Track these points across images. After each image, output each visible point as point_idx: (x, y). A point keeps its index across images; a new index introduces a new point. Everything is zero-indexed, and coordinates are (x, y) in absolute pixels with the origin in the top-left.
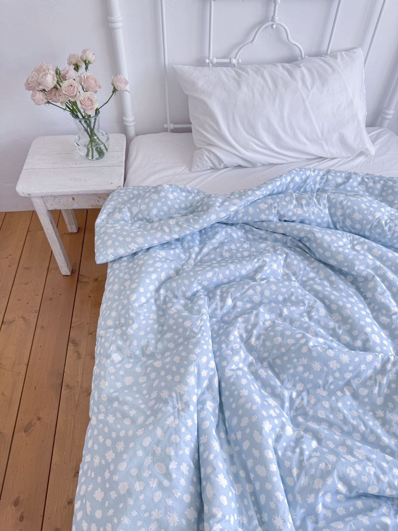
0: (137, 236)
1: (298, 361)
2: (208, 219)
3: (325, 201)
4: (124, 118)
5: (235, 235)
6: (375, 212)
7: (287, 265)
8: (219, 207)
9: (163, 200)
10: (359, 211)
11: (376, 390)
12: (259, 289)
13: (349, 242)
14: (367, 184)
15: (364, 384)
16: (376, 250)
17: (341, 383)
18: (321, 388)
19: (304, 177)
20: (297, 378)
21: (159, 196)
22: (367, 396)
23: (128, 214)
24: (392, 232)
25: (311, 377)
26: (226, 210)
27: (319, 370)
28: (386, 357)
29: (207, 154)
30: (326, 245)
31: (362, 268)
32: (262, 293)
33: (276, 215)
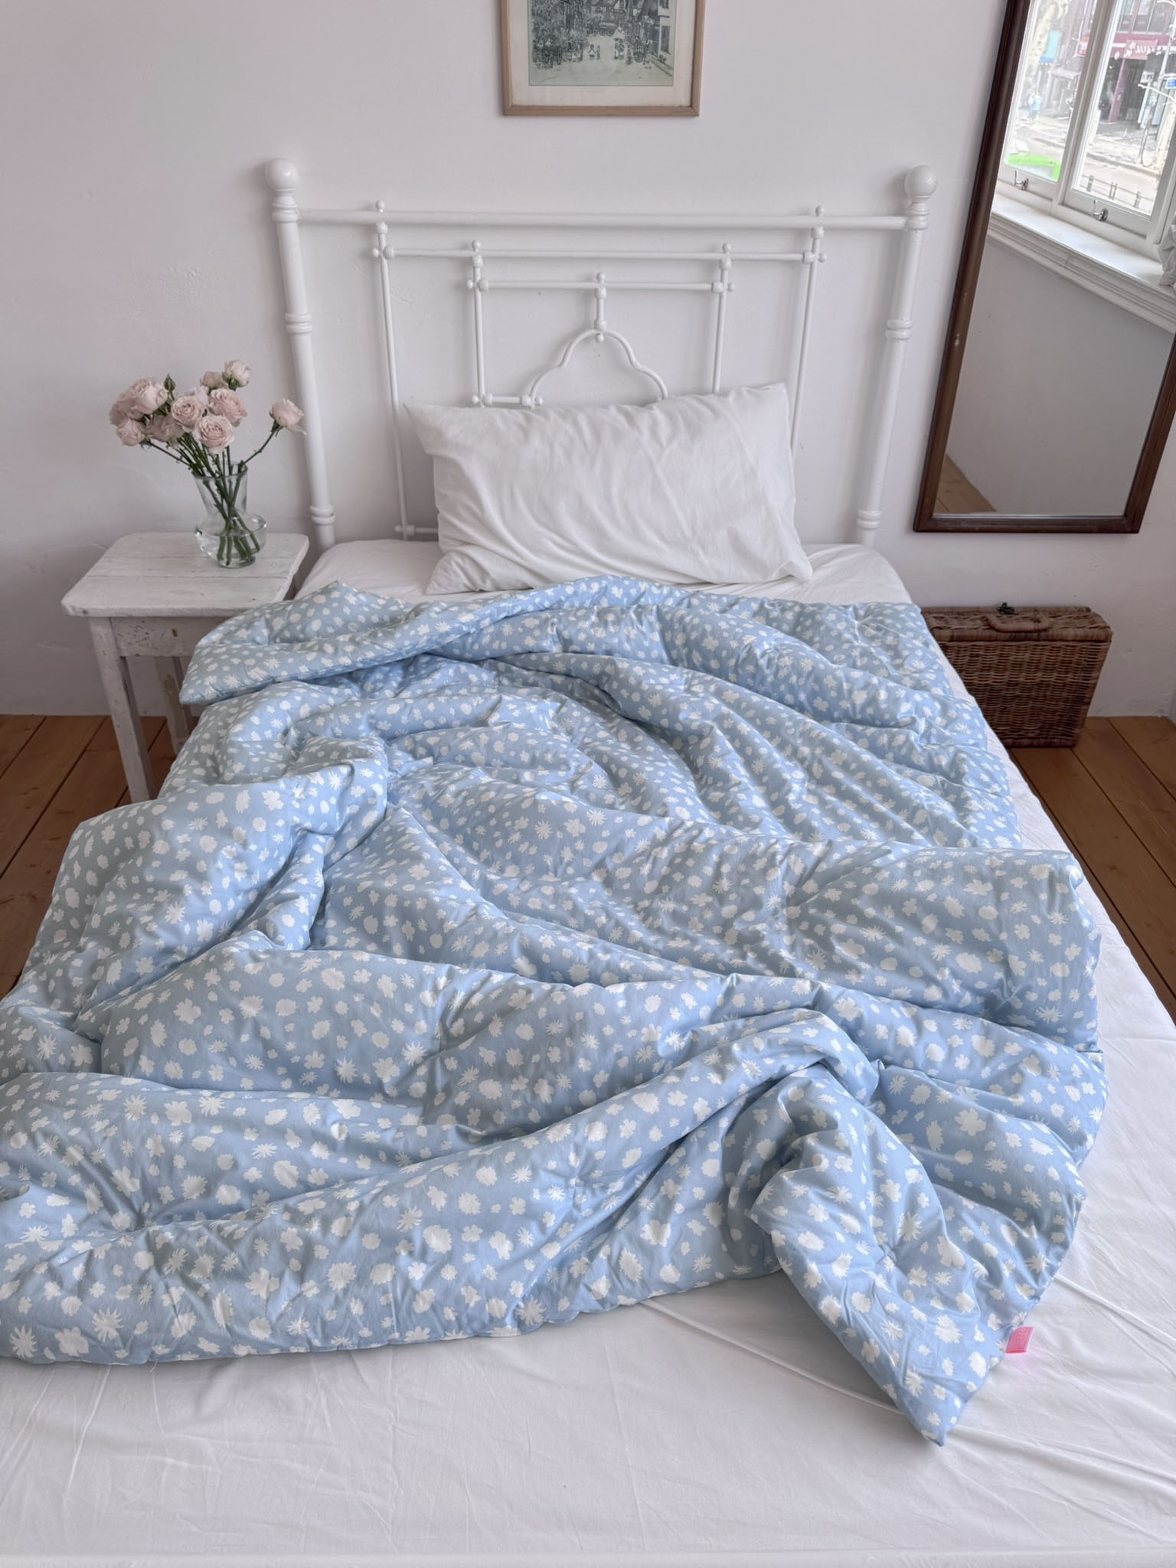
0: (267, 656)
1: (513, 824)
2: (412, 632)
3: (653, 618)
4: (313, 508)
5: (473, 678)
6: (744, 634)
7: (559, 718)
8: (437, 613)
9: (335, 605)
10: (713, 633)
11: (646, 869)
12: (484, 738)
13: (683, 681)
14: (768, 612)
15: (627, 863)
16: (731, 691)
17: (588, 863)
18: (550, 873)
19: (633, 592)
20: (509, 856)
21: (328, 599)
22: (629, 879)
24: (774, 669)
25: (533, 851)
26: (453, 618)
27: (547, 837)
28: (679, 822)
29: (459, 560)
30: (632, 681)
31: (693, 716)
32: (489, 746)
33: (557, 639)
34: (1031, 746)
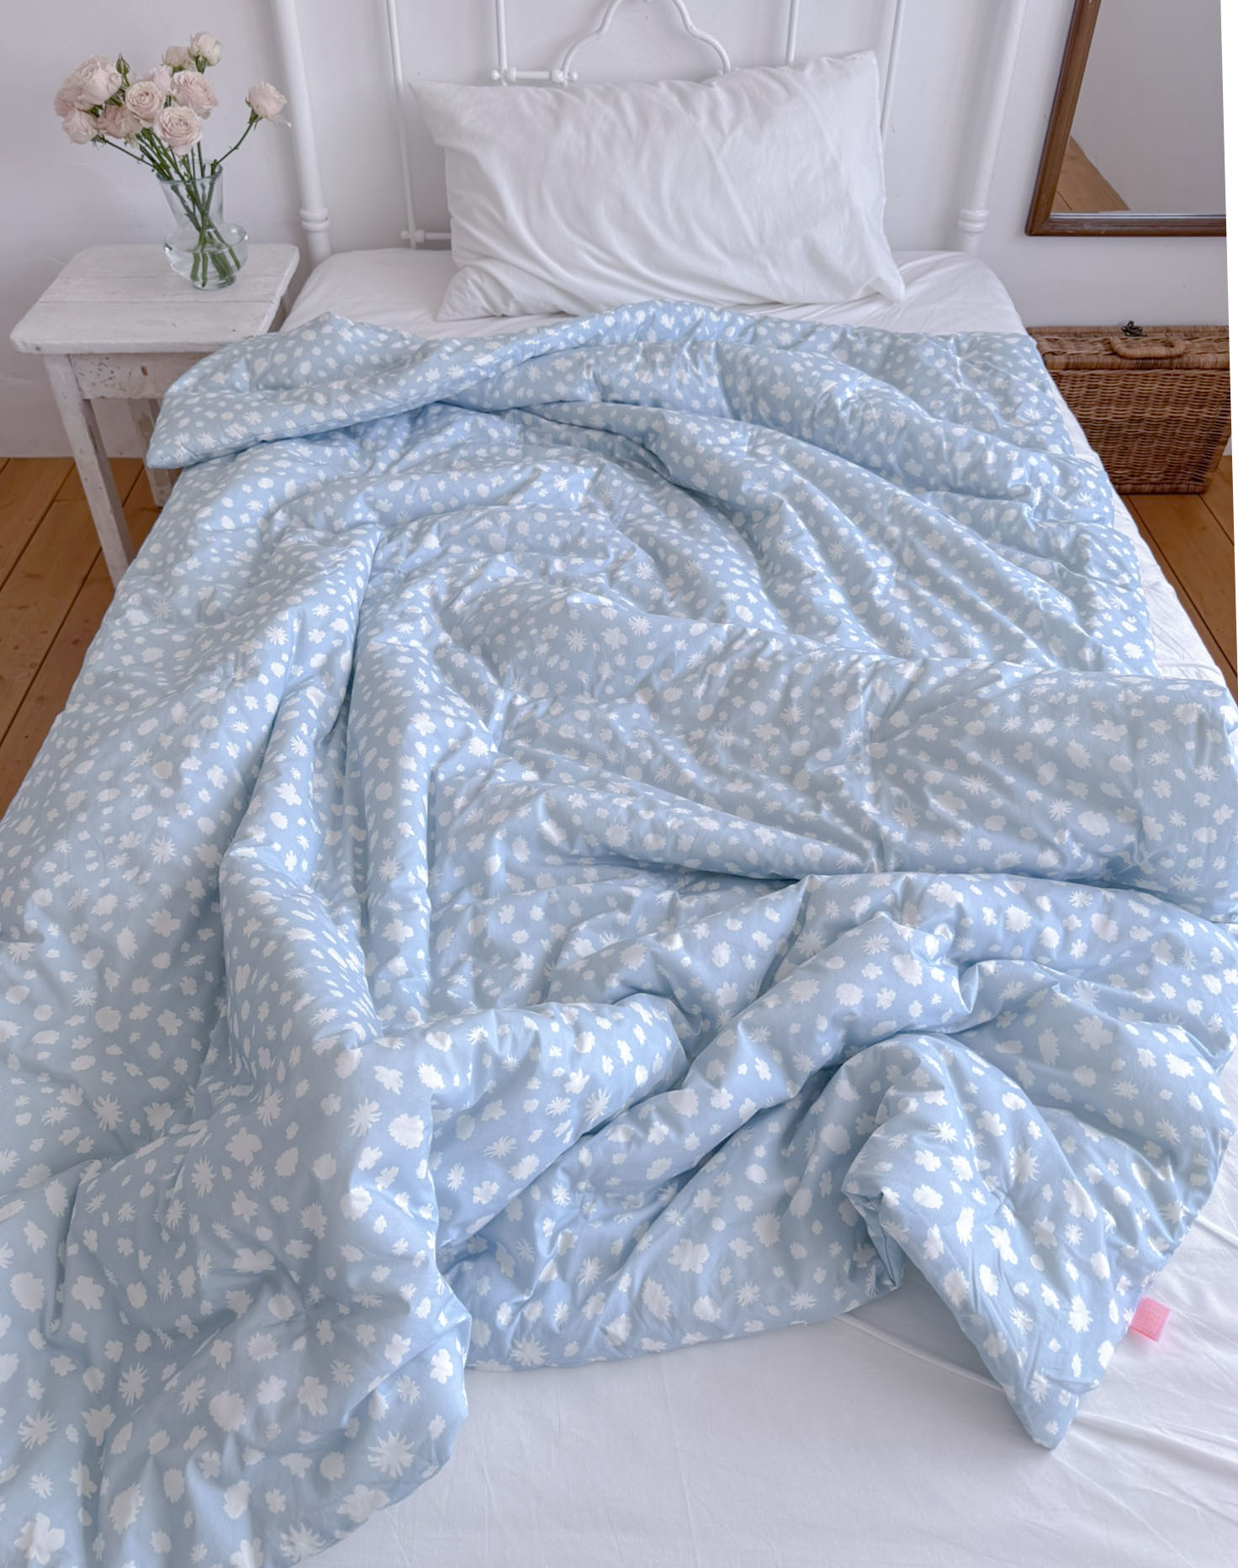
0: (248, 408)
1: (540, 633)
2: (420, 379)
3: (710, 358)
4: (303, 212)
5: (494, 434)
6: (822, 379)
7: (596, 489)
8: (449, 354)
9: (327, 342)
10: (784, 378)
11: (700, 690)
12: (505, 518)
13: (747, 440)
14: (850, 344)
15: (678, 682)
16: (805, 454)
17: (630, 681)
18: (586, 694)
19: (687, 320)
20: (535, 671)
21: (319, 334)
22: (679, 703)
23: (245, 376)
24: (858, 422)
25: (565, 666)
26: (466, 361)
27: (581, 649)
28: (739, 630)
29: (476, 277)
30: (685, 441)
31: (759, 487)
32: (512, 527)
33: (594, 385)
34: (1153, 493)
